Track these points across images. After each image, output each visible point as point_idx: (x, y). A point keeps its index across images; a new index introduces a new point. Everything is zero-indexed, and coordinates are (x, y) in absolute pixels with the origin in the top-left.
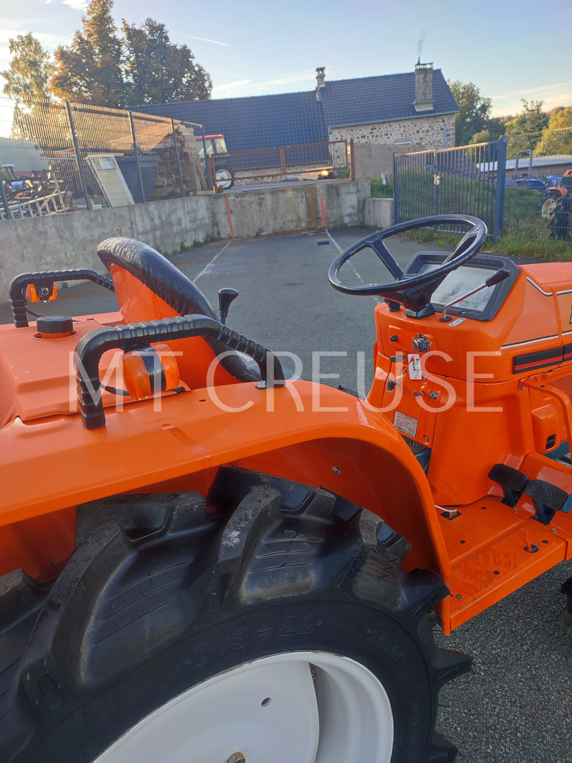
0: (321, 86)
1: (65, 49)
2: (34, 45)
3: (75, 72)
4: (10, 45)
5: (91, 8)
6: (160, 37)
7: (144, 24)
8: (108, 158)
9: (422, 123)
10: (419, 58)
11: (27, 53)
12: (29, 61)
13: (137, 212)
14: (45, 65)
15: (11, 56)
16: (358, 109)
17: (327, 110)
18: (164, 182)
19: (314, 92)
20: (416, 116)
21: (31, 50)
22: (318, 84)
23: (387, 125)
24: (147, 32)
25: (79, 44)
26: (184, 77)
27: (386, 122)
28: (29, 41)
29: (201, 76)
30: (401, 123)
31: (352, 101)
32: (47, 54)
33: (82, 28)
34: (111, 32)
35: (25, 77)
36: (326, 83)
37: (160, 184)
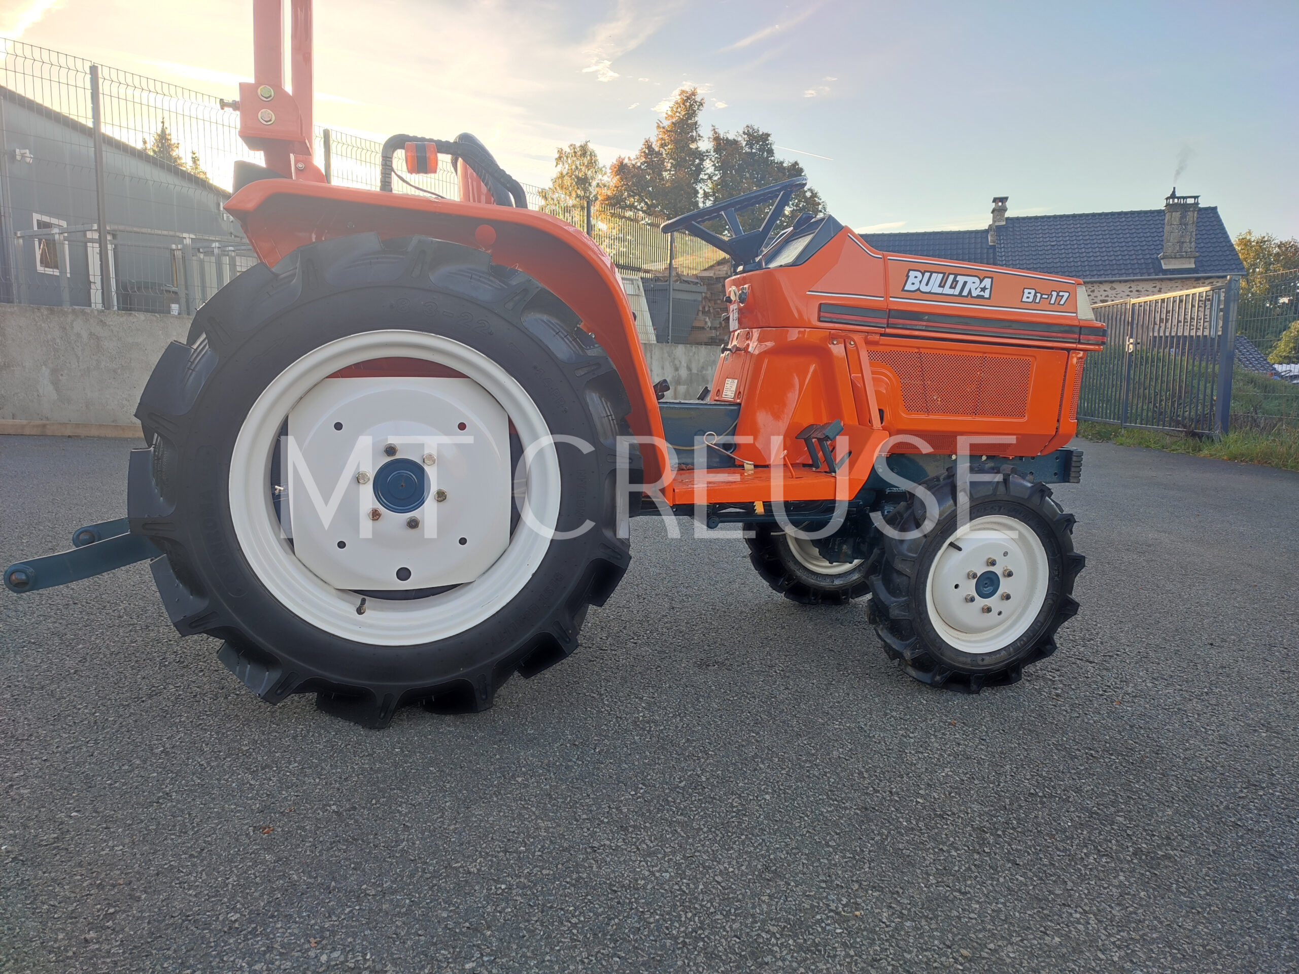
0: (997, 224)
1: (626, 161)
2: (589, 158)
3: (633, 192)
4: (557, 156)
5: (672, 110)
6: (761, 150)
7: (741, 132)
8: (632, 280)
9: (1171, 287)
10: (1174, 188)
11: (577, 167)
12: (577, 177)
13: (657, 353)
14: (598, 184)
15: (554, 171)
16: (1057, 260)
17: (1004, 258)
18: (706, 323)
19: (986, 232)
20: (1161, 276)
21: (584, 164)
22: (994, 221)
23: (1107, 287)
24: (744, 143)
25: (646, 155)
26: (788, 205)
27: (1106, 282)
28: (584, 151)
29: (813, 204)
30: (1133, 285)
31: (1049, 247)
32: (604, 169)
33: (654, 137)
34: (693, 142)
35: (568, 198)
36: (1008, 219)
37: (701, 324)
